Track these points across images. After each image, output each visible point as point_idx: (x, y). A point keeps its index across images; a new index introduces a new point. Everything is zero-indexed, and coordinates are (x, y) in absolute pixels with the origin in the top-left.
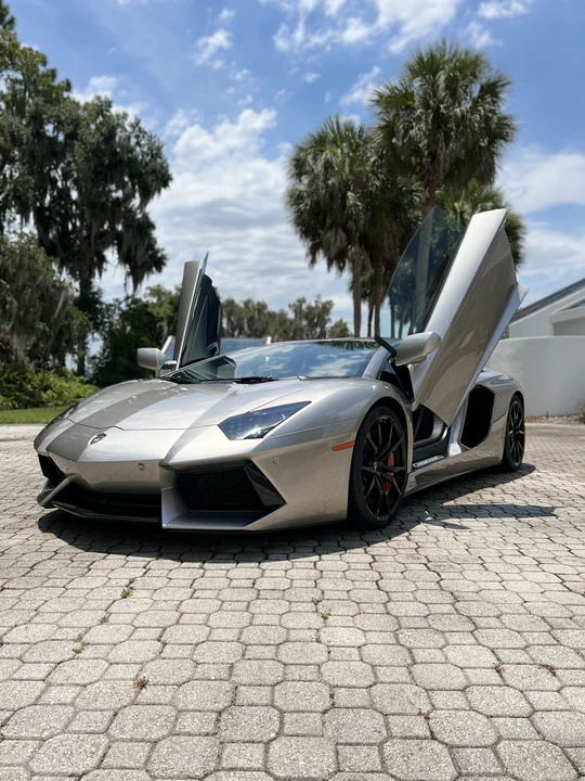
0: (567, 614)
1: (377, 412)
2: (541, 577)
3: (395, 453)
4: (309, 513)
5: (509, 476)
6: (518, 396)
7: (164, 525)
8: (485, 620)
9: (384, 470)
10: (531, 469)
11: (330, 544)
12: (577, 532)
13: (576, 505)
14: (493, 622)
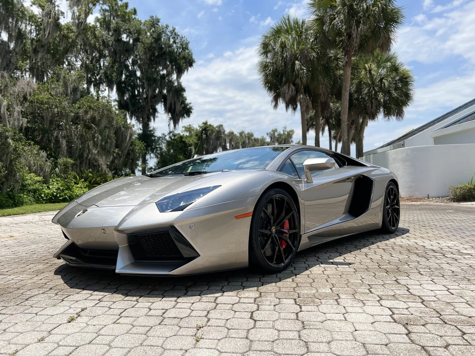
0: (385, 341)
1: (272, 192)
2: (377, 310)
3: (289, 220)
4: (224, 262)
5: (387, 236)
6: (394, 182)
7: (117, 271)
8: (317, 345)
9: (280, 232)
10: (405, 231)
11: (235, 283)
12: (419, 276)
13: (427, 256)
14: (323, 347)
